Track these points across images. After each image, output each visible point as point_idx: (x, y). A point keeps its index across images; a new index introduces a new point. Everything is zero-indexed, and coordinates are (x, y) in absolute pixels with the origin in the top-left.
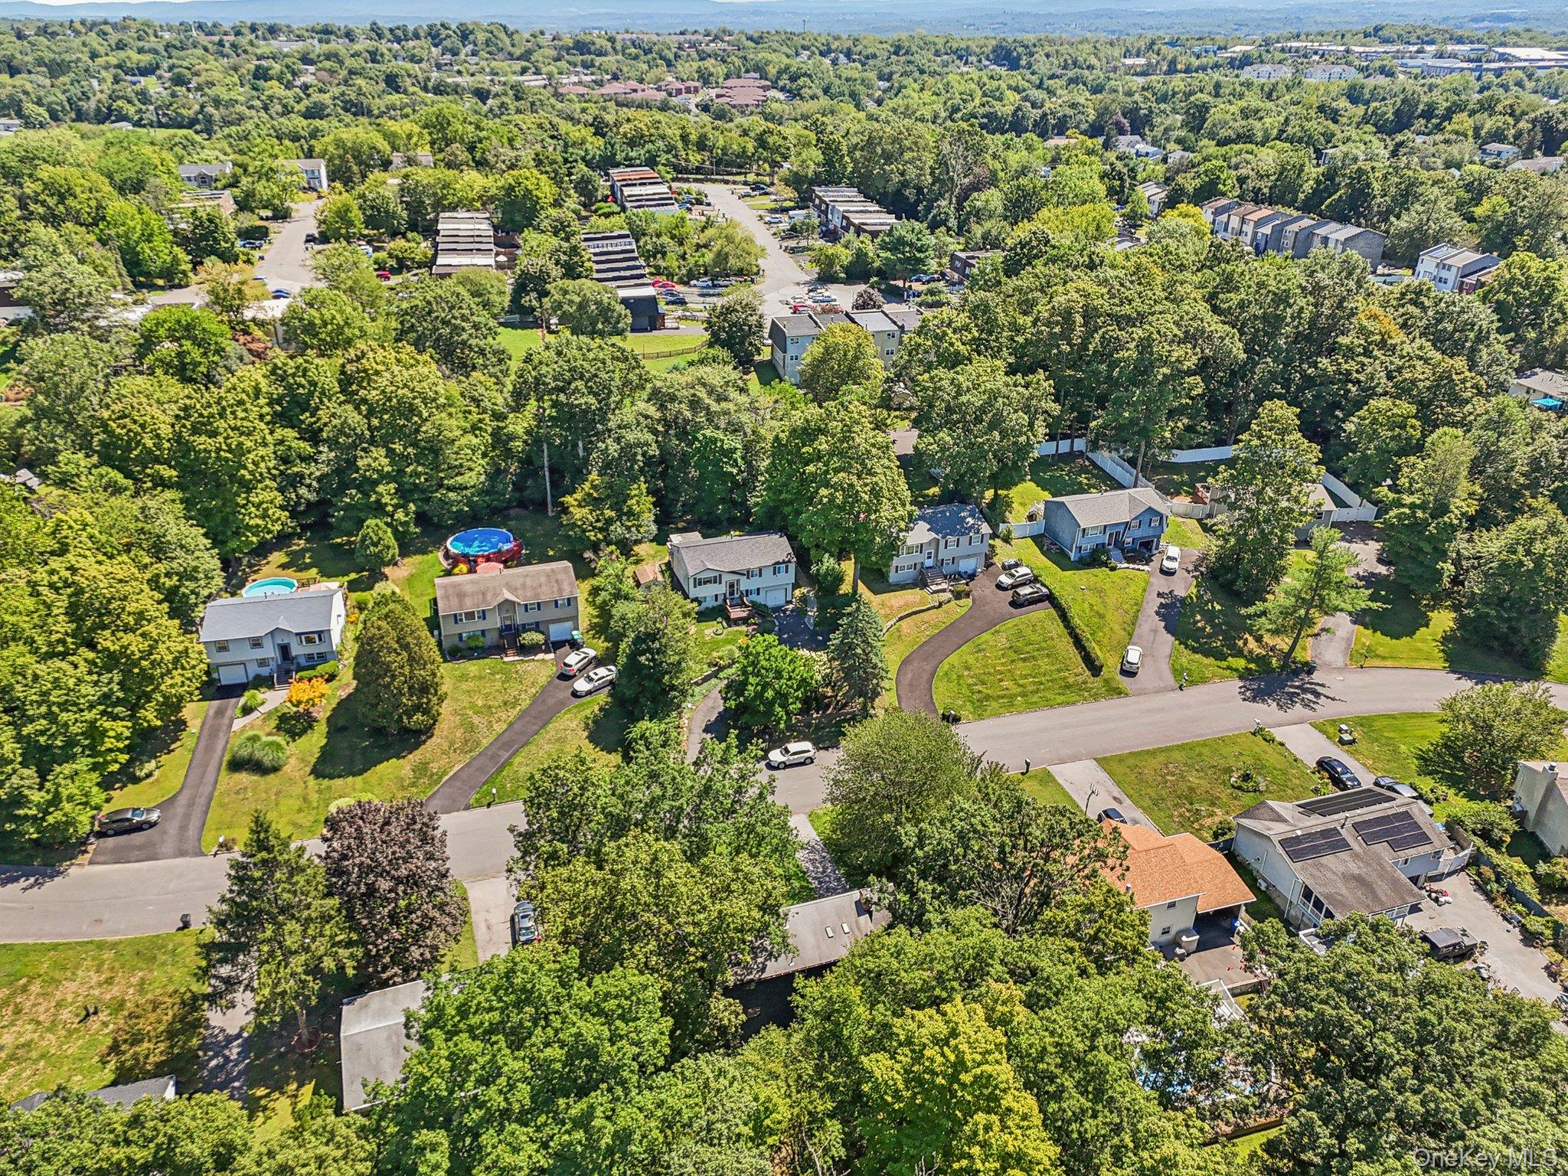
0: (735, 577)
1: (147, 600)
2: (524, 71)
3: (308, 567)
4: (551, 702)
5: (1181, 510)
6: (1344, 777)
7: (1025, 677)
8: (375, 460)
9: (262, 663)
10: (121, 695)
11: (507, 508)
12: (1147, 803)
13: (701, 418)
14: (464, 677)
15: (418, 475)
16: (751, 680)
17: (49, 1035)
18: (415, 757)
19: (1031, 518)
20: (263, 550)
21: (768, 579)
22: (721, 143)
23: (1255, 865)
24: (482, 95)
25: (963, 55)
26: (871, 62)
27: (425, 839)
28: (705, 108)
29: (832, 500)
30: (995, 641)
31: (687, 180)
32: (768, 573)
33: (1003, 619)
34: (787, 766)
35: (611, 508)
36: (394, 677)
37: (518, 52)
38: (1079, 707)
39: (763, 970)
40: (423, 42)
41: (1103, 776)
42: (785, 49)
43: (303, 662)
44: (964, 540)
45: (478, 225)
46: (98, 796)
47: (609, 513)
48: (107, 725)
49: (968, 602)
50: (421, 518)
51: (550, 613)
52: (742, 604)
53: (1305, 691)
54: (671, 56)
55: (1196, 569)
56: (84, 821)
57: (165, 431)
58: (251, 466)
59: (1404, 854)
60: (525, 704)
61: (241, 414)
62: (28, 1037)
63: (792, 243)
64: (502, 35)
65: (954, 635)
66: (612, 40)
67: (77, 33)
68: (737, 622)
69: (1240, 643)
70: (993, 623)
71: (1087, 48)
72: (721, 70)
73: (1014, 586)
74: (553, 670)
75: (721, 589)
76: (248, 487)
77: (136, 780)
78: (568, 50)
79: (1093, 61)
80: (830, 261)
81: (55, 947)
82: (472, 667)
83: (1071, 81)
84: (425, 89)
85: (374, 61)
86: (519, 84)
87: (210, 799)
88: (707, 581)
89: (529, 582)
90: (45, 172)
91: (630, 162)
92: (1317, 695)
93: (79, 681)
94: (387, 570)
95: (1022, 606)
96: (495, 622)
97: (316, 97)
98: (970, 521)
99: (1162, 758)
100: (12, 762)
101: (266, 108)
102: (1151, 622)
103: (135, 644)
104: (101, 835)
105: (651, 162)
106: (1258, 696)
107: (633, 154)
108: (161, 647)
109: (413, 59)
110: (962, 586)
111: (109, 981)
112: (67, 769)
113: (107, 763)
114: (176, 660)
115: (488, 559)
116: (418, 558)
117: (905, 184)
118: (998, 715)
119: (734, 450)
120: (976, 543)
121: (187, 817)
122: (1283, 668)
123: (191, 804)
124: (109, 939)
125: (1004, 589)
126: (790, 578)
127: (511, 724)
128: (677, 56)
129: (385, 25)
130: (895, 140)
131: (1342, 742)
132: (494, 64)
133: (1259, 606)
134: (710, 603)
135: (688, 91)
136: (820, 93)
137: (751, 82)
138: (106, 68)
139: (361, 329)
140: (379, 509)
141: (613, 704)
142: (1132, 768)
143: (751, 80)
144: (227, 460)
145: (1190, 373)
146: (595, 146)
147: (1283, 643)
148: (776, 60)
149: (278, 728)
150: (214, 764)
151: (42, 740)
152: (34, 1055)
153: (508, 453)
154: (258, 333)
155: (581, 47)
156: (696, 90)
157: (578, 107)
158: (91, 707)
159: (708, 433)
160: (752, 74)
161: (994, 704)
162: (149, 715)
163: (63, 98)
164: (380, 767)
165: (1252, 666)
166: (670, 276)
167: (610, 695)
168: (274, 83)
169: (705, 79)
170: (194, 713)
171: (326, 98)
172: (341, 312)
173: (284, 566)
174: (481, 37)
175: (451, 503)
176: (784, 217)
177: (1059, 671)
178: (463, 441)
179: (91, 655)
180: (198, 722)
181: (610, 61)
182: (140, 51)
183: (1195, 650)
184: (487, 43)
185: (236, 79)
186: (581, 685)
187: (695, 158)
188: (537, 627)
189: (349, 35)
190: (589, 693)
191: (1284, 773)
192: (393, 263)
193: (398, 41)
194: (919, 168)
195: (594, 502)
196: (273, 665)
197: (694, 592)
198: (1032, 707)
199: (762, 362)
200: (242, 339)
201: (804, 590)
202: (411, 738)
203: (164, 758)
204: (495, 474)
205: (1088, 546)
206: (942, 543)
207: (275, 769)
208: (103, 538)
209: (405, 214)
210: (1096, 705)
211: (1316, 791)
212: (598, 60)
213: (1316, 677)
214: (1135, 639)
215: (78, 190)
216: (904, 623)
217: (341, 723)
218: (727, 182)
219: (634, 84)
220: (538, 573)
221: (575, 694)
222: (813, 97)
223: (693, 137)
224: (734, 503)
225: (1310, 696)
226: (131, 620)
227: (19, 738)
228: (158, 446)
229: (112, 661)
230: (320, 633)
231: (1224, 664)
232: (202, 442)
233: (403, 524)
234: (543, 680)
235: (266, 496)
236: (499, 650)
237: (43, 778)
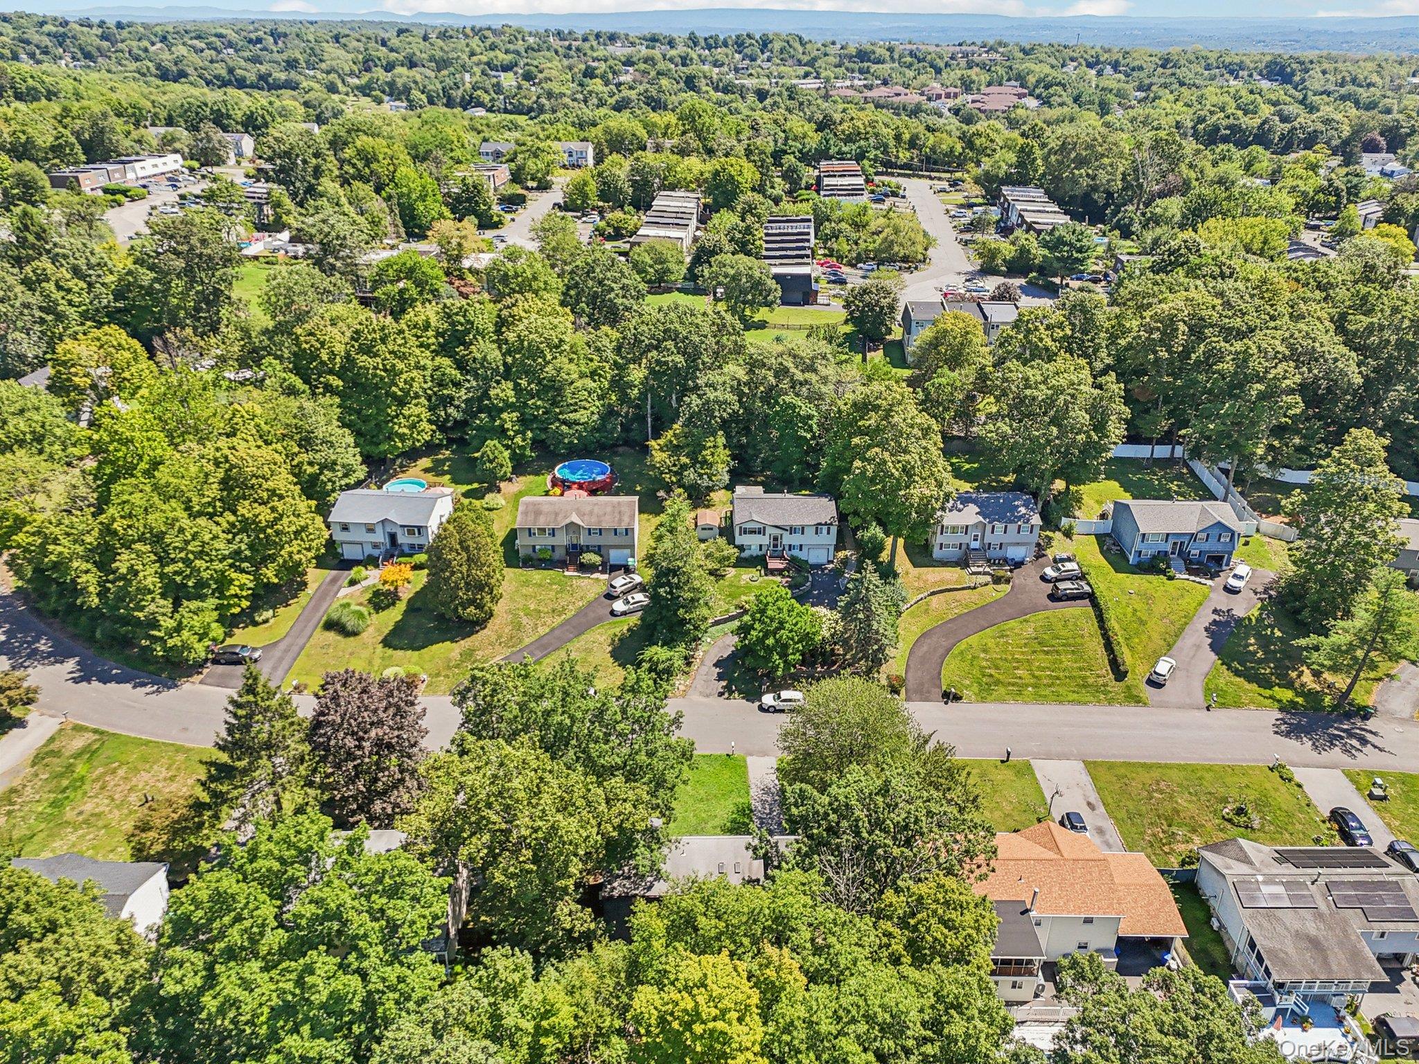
0: (778, 532)
1: (283, 481)
2: (806, 75)
3: (444, 473)
4: (591, 615)
5: (1270, 530)
6: (1357, 833)
7: (1039, 668)
8: (504, 391)
9: (375, 546)
10: (248, 553)
11: (616, 445)
12: (1122, 814)
13: (785, 385)
14: (526, 583)
15: (538, 408)
16: (757, 626)
17: (116, 812)
18: (465, 644)
19: (1103, 516)
20: (413, 455)
21: (809, 538)
22: (930, 143)
23: (1212, 902)
24: (762, 95)
25: (1233, 70)
26: (1135, 74)
27: (399, 712)
28: (956, 112)
29: (863, 473)
30: (1022, 630)
31: (892, 174)
32: (810, 532)
33: (1035, 610)
34: (776, 711)
35: (687, 456)
36: (453, 573)
37: (805, 59)
38: (1090, 708)
39: (649, 888)
40: (729, 51)
41: (1085, 779)
42: (1052, 61)
43: (406, 550)
44: (1012, 528)
45: (686, 202)
46: (217, 631)
47: (684, 460)
48: (234, 575)
49: (1007, 588)
50: (537, 444)
51: (609, 539)
52: (782, 557)
53: (1351, 735)
54: (942, 65)
55: (1265, 592)
56: (200, 649)
57: (340, 349)
58: (401, 385)
59: (1377, 928)
60: (569, 615)
61: (400, 341)
62: (101, 809)
63: (967, 236)
64: (797, 45)
65: (983, 617)
66: (891, 50)
67: (467, 36)
68: (772, 572)
69: (1294, 674)
70: (1023, 613)
71: (1371, 66)
72: (985, 77)
73: (1057, 580)
74: (603, 589)
75: (765, 540)
76: (402, 402)
77: (256, 624)
78: (850, 57)
79: (1375, 78)
80: (992, 254)
81: (147, 743)
82: (536, 575)
83: (1343, 98)
84: (716, 89)
85: (684, 65)
86: (794, 86)
87: (302, 648)
88: (753, 532)
89: (596, 509)
90: (363, 141)
91: (841, 156)
92: (1364, 741)
93: (215, 537)
94: (502, 485)
95: (1059, 599)
96: (562, 540)
97: (626, 93)
98: (1023, 510)
99: (1156, 774)
100: (150, 592)
101: (585, 101)
102: (1197, 637)
103: (265, 515)
104: (216, 662)
105: (860, 157)
106: (1294, 731)
107: (845, 149)
108: (285, 521)
109: (716, 64)
110: (1004, 572)
111: (172, 779)
112: (194, 605)
113: (230, 606)
114: (297, 533)
115: (581, 487)
116: (531, 478)
117: (1094, 188)
118: (1001, 700)
119: (810, 417)
120: (1025, 533)
121: (281, 659)
122: (1334, 708)
123: (286, 651)
124: (187, 745)
125: (1048, 581)
126: (832, 539)
127: (553, 630)
128: (947, 65)
129: (701, 35)
130: (1089, 147)
131: (1371, 796)
132: (782, 68)
133: (1313, 639)
134: (755, 551)
135: (948, 96)
136: (1069, 101)
137: (1009, 90)
138: (477, 64)
139: (546, 283)
140: (502, 432)
141: (641, 627)
142: (1119, 777)
143: (1012, 88)
144: (382, 378)
145: (1291, 391)
146: (814, 140)
147: (1341, 681)
148: (1038, 69)
149: (370, 601)
150: (314, 621)
151: (178, 579)
152: (100, 823)
153: (624, 399)
154: (471, 278)
155: (862, 55)
156: (956, 96)
157: (841, 107)
158: (224, 558)
159: (787, 399)
160: (1013, 83)
161: (1002, 690)
162: (270, 573)
163: (439, 86)
164: (435, 647)
165: (1300, 700)
166: (840, 258)
167: (642, 619)
168: (598, 81)
169: (967, 86)
170: (315, 577)
171: (633, 94)
172: (531, 266)
173: (426, 470)
174: (777, 46)
175: (563, 435)
176: (969, 213)
177: (1081, 669)
178: (579, 384)
179: (232, 518)
180: (315, 586)
181: (884, 69)
182: (507, 52)
183: (1237, 673)
184: (782, 51)
185: (569, 77)
186: (619, 606)
187: (904, 156)
188: (598, 550)
189: (671, 43)
190: (624, 613)
191: (1289, 815)
192: (611, 230)
193: (709, 48)
194: (1111, 174)
195: (675, 449)
196: (383, 549)
197: (739, 540)
198: (1040, 699)
199: (893, 342)
200: (457, 283)
201: (848, 553)
202: (468, 627)
203: (281, 610)
204: (609, 413)
205: (1148, 552)
206: (989, 528)
207: (355, 634)
208: (266, 428)
209: (630, 191)
210: (1109, 709)
211: (1317, 841)
212: (874, 68)
213: (1371, 724)
214: (1174, 651)
215: (381, 157)
216: (935, 598)
217: (418, 605)
218: (931, 178)
219: (899, 89)
220: (606, 504)
221: (613, 613)
222: (1061, 105)
223: (906, 137)
224: (808, 465)
225: (1354, 742)
226: (265, 495)
227: (162, 576)
228: (332, 360)
229: (246, 525)
230: (419, 528)
231: (1268, 692)
232: (363, 360)
233: (520, 447)
234: (591, 596)
235: (417, 410)
236: (563, 564)
237: (175, 610)
